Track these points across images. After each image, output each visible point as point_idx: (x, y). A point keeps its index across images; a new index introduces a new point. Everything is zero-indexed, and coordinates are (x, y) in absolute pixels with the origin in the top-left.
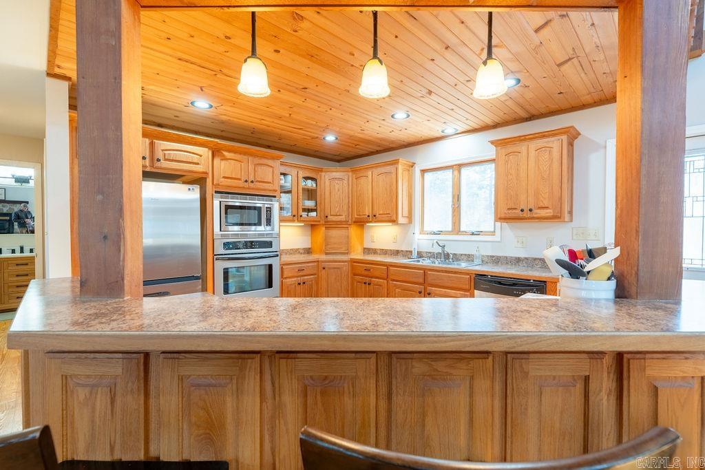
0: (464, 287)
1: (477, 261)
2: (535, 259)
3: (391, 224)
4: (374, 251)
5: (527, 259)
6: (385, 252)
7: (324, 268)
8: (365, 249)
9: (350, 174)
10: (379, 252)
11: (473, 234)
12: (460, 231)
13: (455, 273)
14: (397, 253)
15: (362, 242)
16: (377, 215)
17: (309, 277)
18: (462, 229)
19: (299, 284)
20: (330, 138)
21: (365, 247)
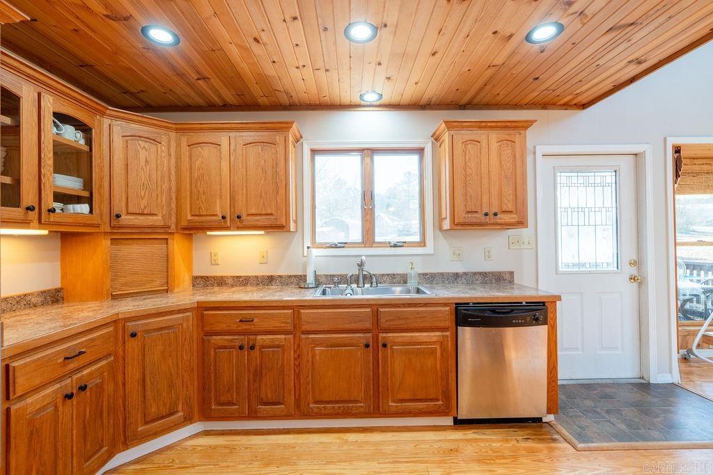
0: (442, 324)
1: (412, 284)
2: (475, 274)
3: (262, 232)
4: (221, 282)
5: (465, 274)
6: (243, 281)
7: (133, 335)
8: (195, 278)
9: (173, 135)
10: (230, 281)
11: (395, 246)
12: (374, 242)
13: (426, 305)
14: (270, 280)
15: (189, 267)
16: (244, 217)
17: (94, 368)
18: (377, 239)
19: (69, 396)
20: (161, 35)
21: (196, 273)
